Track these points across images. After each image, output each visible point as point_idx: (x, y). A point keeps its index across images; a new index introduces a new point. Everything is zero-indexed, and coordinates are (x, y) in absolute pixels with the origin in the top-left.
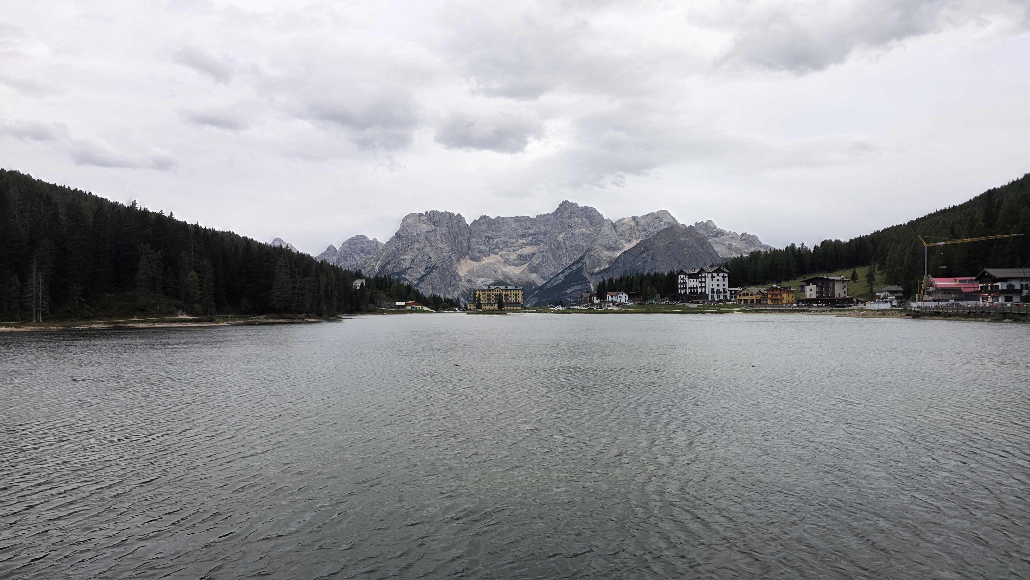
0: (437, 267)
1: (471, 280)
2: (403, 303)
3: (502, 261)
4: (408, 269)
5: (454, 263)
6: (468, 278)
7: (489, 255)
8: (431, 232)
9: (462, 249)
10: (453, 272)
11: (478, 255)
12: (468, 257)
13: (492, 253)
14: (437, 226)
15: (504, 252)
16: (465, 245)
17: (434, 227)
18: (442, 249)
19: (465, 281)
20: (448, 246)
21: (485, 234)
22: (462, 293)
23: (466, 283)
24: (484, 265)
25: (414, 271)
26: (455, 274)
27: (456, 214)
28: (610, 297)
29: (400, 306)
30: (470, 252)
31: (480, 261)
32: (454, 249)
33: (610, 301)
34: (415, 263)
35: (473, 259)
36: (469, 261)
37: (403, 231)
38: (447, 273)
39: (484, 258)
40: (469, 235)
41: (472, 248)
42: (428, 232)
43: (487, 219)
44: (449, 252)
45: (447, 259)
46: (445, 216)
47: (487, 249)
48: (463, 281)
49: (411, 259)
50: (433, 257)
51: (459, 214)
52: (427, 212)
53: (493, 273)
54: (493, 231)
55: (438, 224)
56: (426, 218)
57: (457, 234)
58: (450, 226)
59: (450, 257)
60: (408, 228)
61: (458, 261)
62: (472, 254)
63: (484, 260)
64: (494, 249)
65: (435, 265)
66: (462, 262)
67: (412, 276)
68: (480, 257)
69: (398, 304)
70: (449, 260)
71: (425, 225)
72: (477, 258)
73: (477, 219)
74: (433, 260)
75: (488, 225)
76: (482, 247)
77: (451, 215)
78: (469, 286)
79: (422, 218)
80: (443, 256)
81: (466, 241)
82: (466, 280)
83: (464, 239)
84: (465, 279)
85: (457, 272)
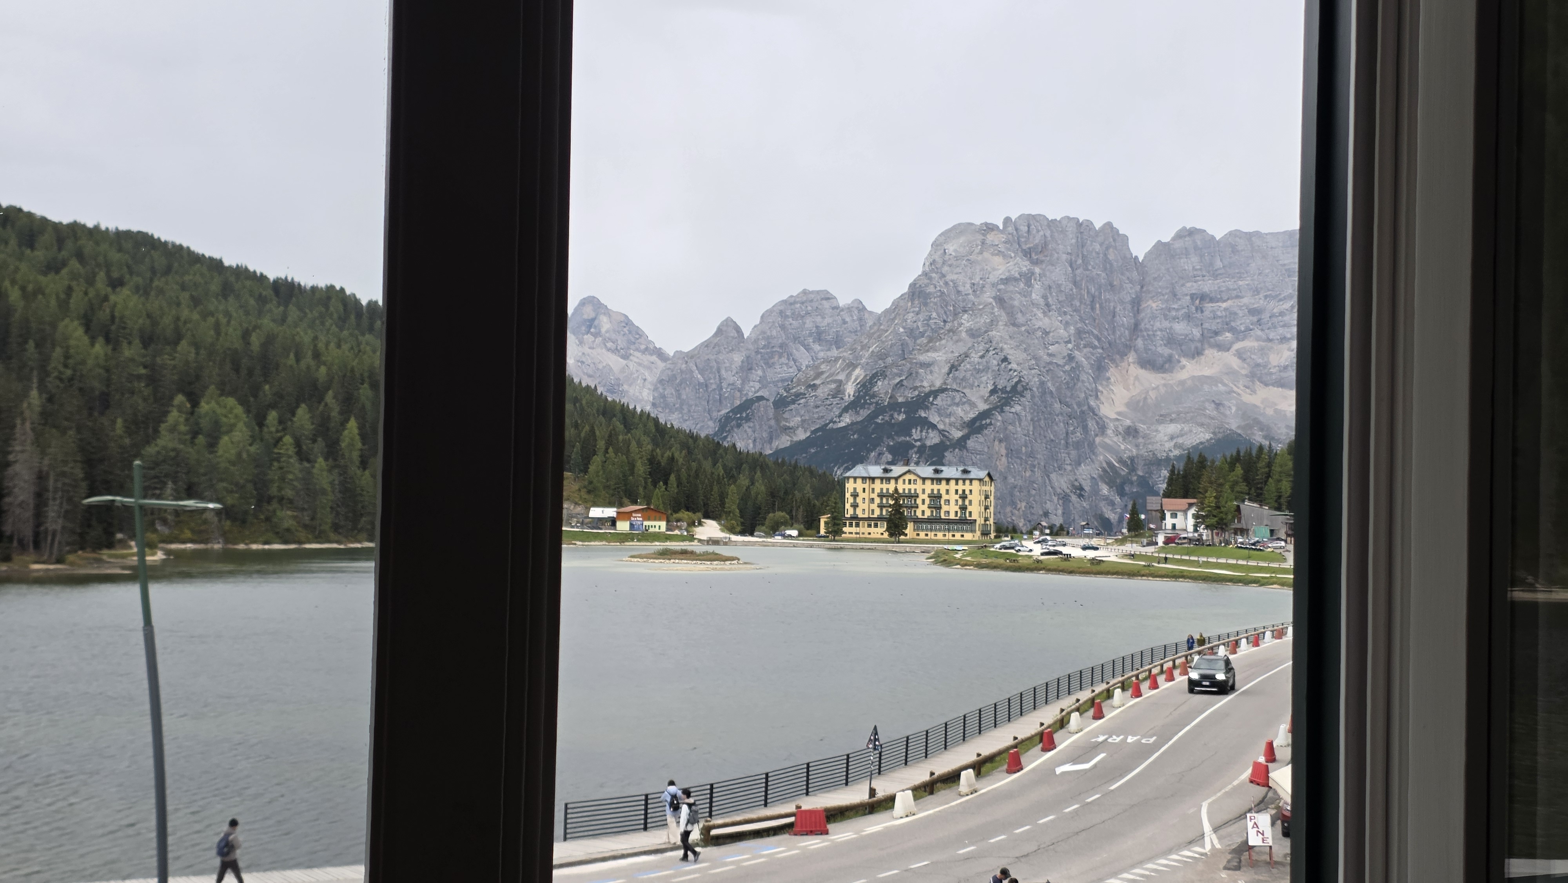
0: (1025, 388)
1: (1136, 431)
2: (610, 512)
3: (1244, 372)
4: (935, 393)
5: (1084, 377)
6: (1128, 422)
7: (1198, 353)
8: (1016, 280)
9: (1114, 333)
10: (1079, 404)
11: (1166, 351)
12: (1132, 357)
13: (1212, 346)
14: (1036, 263)
15: (1248, 344)
16: (1125, 319)
17: (1025, 265)
18: (1047, 333)
19: (1117, 433)
20: (1067, 324)
21: (1191, 287)
22: (1104, 470)
23: (1118, 440)
24: (1182, 383)
25: (953, 398)
26: (1083, 412)
27: (1098, 225)
30: (1140, 343)
31: (1170, 370)
32: (1090, 333)
34: (960, 374)
35: (1149, 363)
36: (1135, 371)
37: (930, 279)
38: (1057, 406)
39: (1184, 361)
40: (1138, 288)
41: (1147, 330)
42: (1006, 281)
43: (1198, 238)
44: (1069, 342)
45: (1061, 362)
46: (1063, 232)
47: (1196, 333)
48: (1109, 432)
49: (948, 362)
50: (1016, 356)
51: (1109, 225)
52: (1007, 220)
53: (1210, 410)
54: (1215, 276)
55: (1041, 257)
56: (1003, 237)
57: (1100, 287)
58: (1080, 261)
59: (1071, 358)
60: (946, 269)
61: (1100, 368)
62: (1146, 350)
63: (1183, 367)
64: (1216, 333)
65: (1019, 381)
66: (1112, 373)
67: (950, 415)
68: (1170, 359)
69: (595, 513)
70: (1067, 368)
71: (998, 260)
72: (1160, 360)
73: (1166, 239)
74: (1014, 366)
75: (1202, 256)
76: (1180, 328)
77: (1083, 228)
78: (1127, 449)
79: (991, 238)
80: (1050, 355)
81: (1129, 307)
82: (1120, 429)
83: (1122, 302)
84: (1116, 427)
85: (1092, 403)
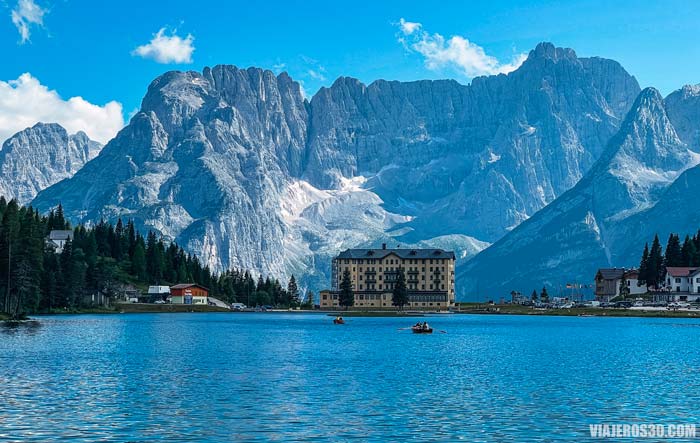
0: (229, 202)
1: (312, 235)
2: (165, 289)
5: (271, 193)
6: (305, 228)
7: (354, 174)
8: (216, 116)
9: (291, 158)
10: (269, 214)
11: (329, 171)
12: (304, 176)
13: (365, 169)
14: (230, 103)
15: (391, 167)
16: (298, 148)
17: (223, 105)
19: (297, 237)
20: (258, 151)
21: (348, 123)
22: (289, 266)
23: (298, 241)
24: (343, 197)
26: (272, 220)
27: (277, 74)
28: (673, 281)
29: (157, 296)
30: (310, 165)
31: (334, 188)
32: (272, 158)
33: (674, 289)
35: (318, 181)
36: (307, 186)
37: (149, 115)
38: (254, 215)
39: (344, 180)
40: (308, 123)
41: (315, 156)
42: (208, 117)
43: (352, 85)
44: (260, 165)
46: (250, 79)
47: (353, 158)
48: (291, 235)
51: (285, 74)
54: (366, 115)
55: (234, 99)
56: (204, 83)
57: (280, 122)
58: (264, 102)
61: (281, 186)
62: (316, 170)
63: (343, 184)
64: (368, 159)
65: (225, 196)
66: (288, 188)
69: (152, 290)
71: (202, 100)
73: (328, 86)
75: (355, 98)
76: (340, 154)
78: (304, 249)
79: (195, 83)
81: (302, 138)
82: (299, 233)
83: (296, 135)
84: (296, 231)
85: (277, 212)
